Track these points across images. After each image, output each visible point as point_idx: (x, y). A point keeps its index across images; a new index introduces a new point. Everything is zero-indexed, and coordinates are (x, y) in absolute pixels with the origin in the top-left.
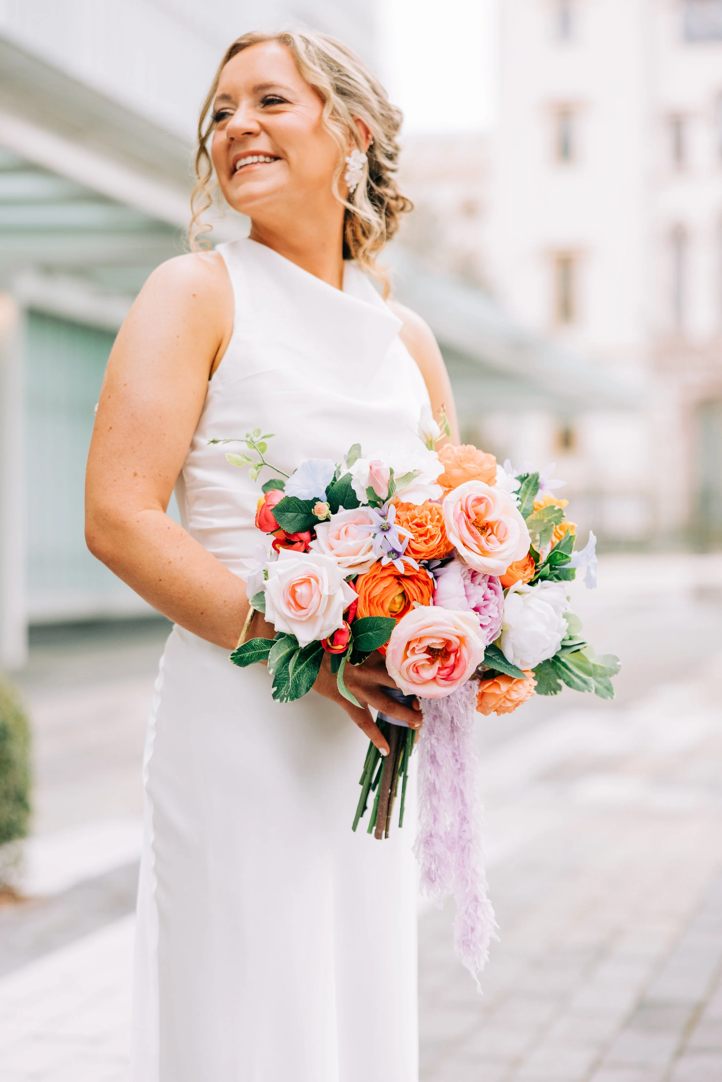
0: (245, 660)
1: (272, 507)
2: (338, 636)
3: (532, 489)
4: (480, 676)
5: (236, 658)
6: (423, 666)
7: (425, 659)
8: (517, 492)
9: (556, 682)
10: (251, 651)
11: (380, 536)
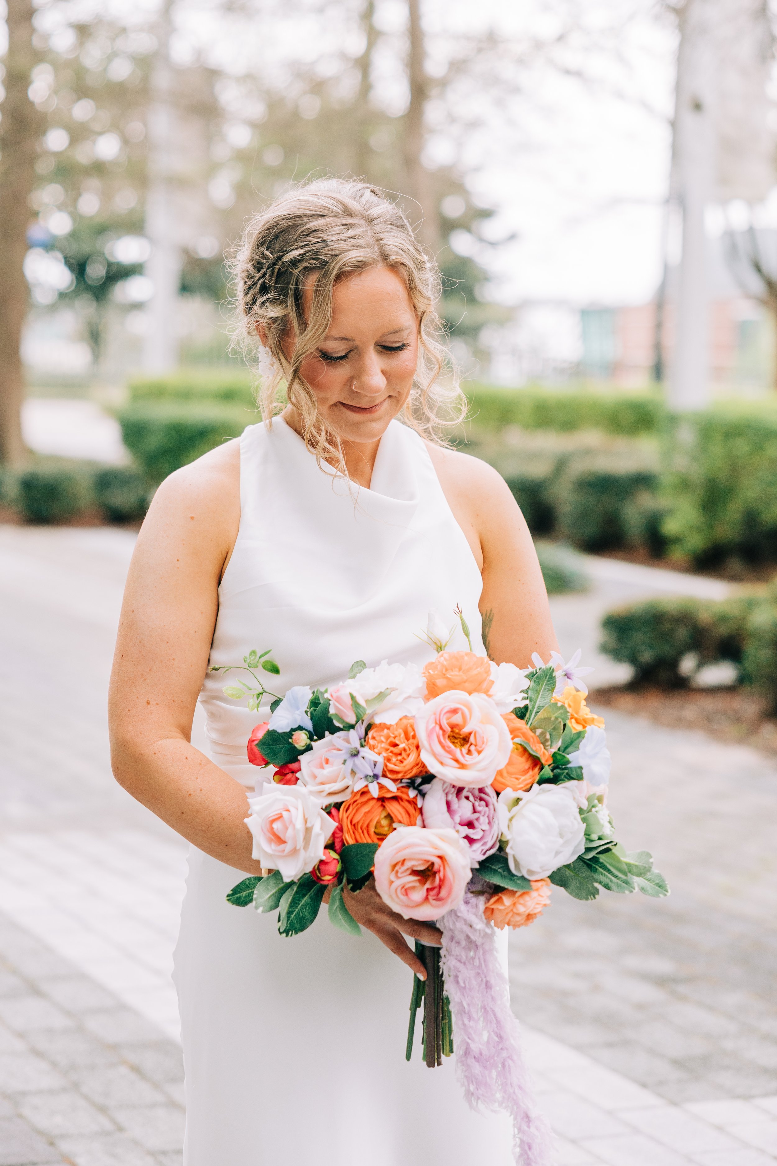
0: (242, 899)
1: (256, 742)
2: (323, 867)
3: (546, 685)
4: (489, 890)
5: (232, 899)
6: (413, 888)
7: (415, 881)
8: (526, 691)
9: (593, 885)
10: (247, 891)
11: (350, 764)
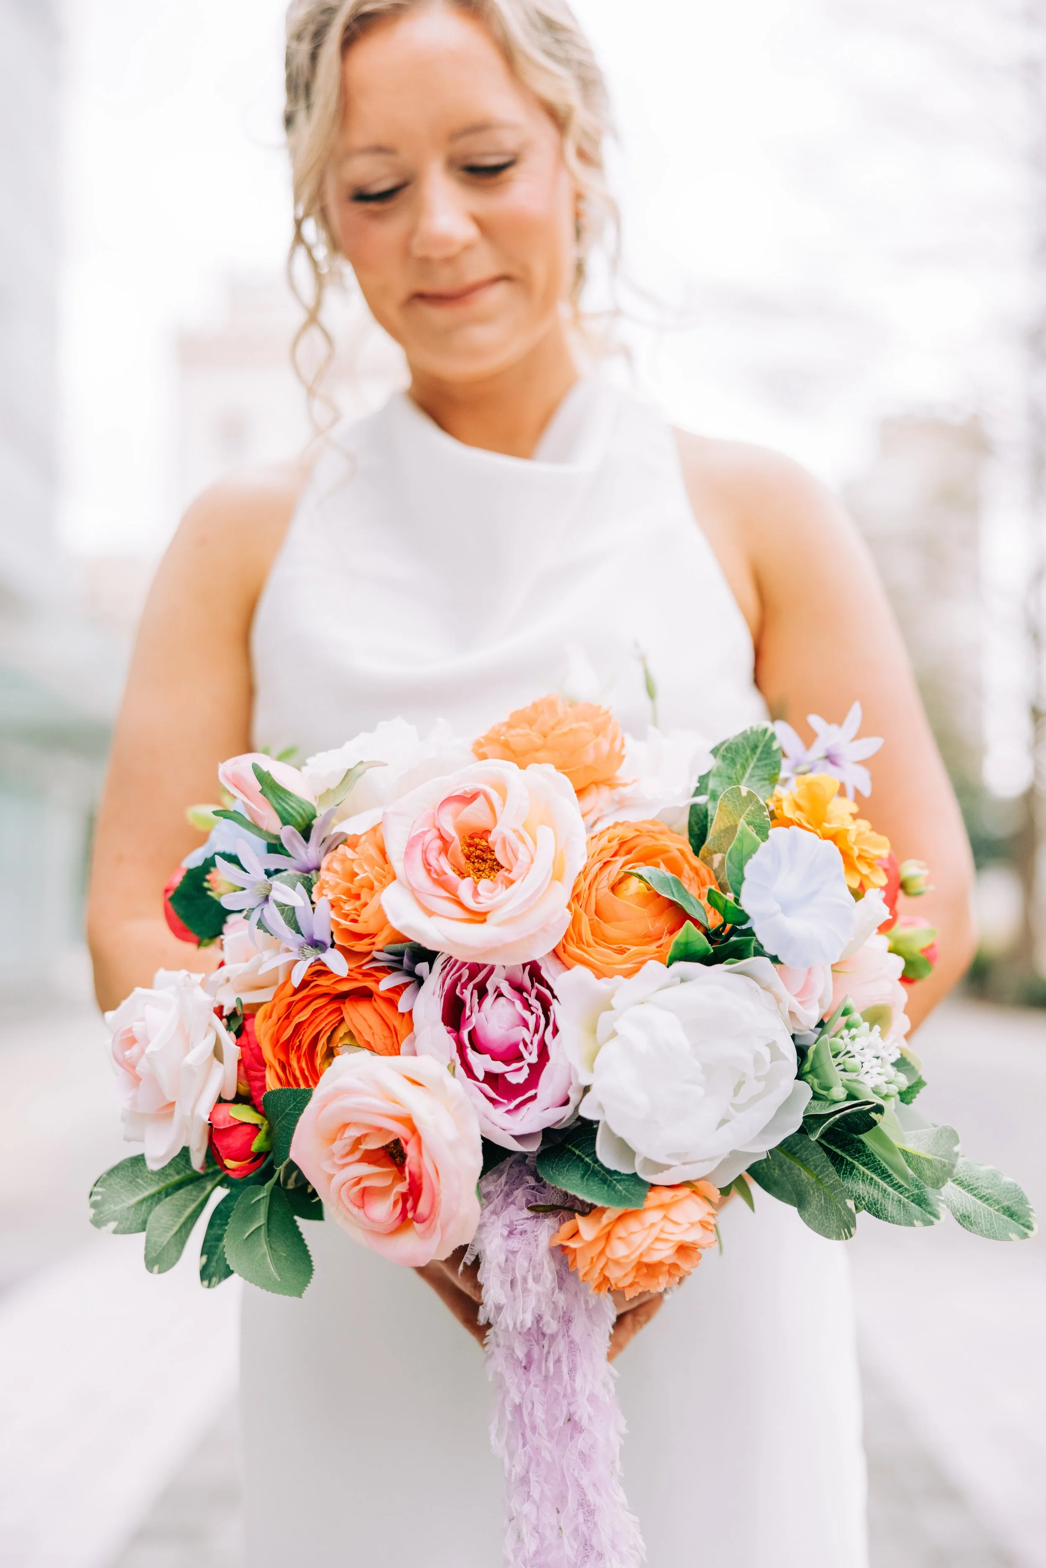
3: (756, 767)
6: (379, 1191)
7: (374, 1174)
8: (704, 779)
9: (845, 1203)
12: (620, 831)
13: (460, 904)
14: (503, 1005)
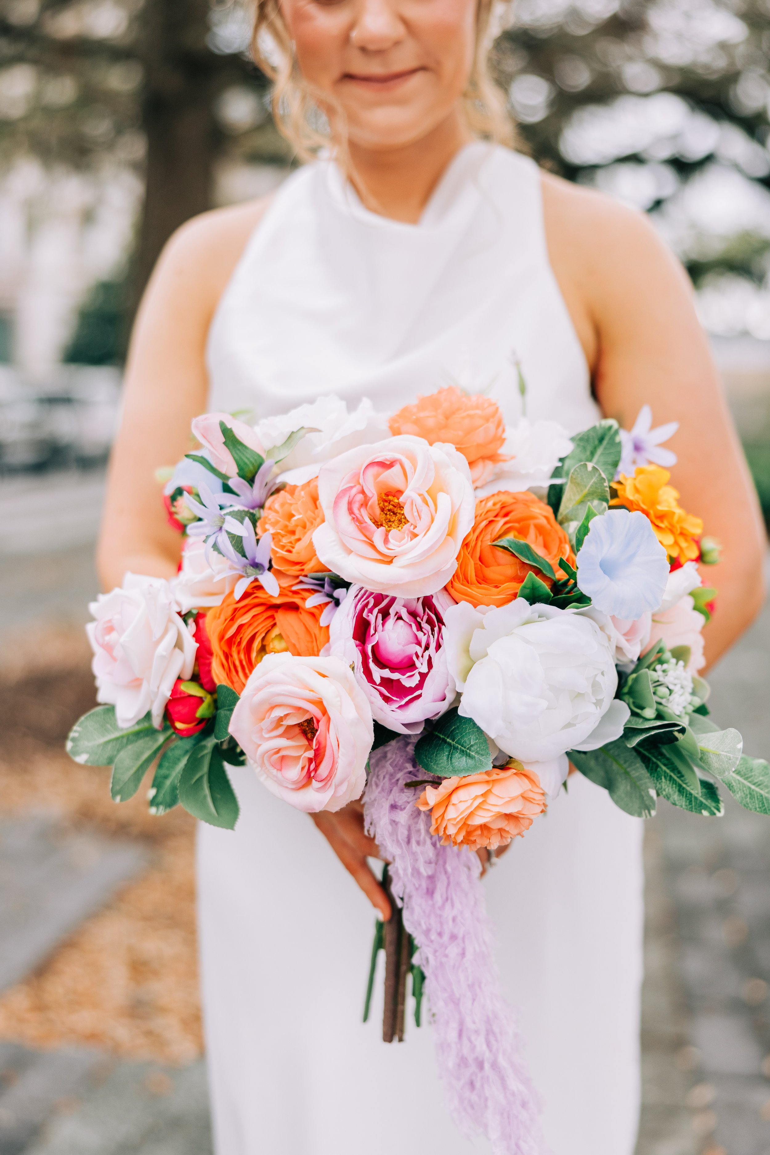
3: (603, 455)
8: (562, 460)
9: (648, 792)
12: (504, 498)
13: (373, 547)
14: (402, 626)
